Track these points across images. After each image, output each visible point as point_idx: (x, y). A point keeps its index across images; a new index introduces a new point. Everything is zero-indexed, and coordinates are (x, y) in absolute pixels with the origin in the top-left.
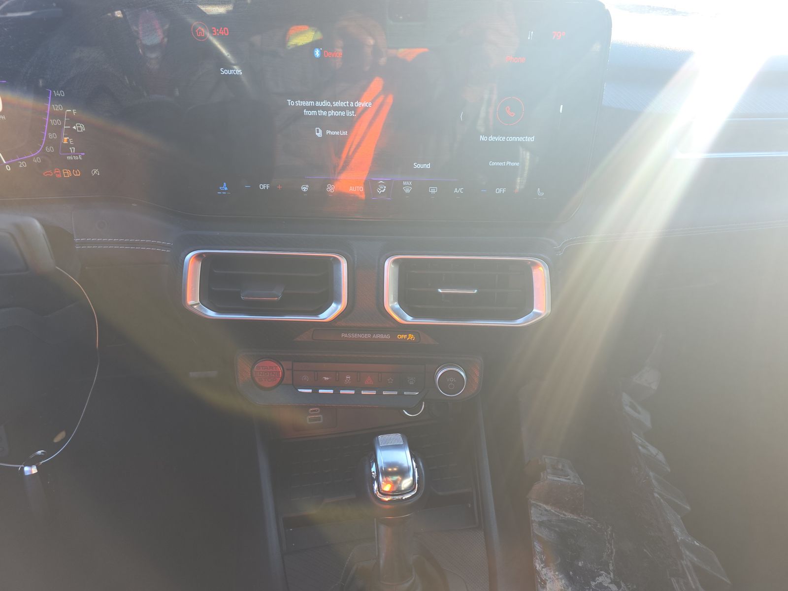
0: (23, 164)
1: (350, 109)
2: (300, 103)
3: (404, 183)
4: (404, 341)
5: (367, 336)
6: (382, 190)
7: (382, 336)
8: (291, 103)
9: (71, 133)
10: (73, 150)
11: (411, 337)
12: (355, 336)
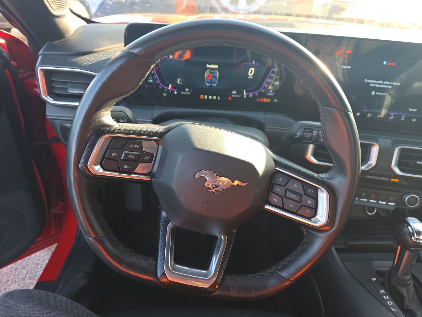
0: (251, 95)
1: (390, 85)
2: (370, 81)
3: (402, 116)
4: (394, 182)
5: (378, 178)
6: (391, 118)
7: (384, 179)
8: (366, 80)
9: (273, 85)
10: (271, 91)
11: (397, 180)
12: (373, 177)
